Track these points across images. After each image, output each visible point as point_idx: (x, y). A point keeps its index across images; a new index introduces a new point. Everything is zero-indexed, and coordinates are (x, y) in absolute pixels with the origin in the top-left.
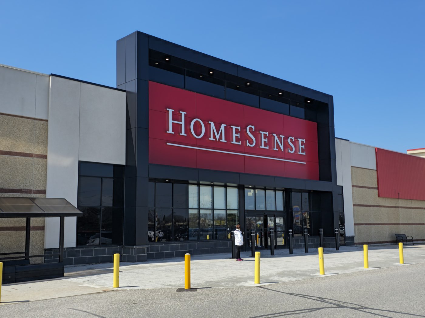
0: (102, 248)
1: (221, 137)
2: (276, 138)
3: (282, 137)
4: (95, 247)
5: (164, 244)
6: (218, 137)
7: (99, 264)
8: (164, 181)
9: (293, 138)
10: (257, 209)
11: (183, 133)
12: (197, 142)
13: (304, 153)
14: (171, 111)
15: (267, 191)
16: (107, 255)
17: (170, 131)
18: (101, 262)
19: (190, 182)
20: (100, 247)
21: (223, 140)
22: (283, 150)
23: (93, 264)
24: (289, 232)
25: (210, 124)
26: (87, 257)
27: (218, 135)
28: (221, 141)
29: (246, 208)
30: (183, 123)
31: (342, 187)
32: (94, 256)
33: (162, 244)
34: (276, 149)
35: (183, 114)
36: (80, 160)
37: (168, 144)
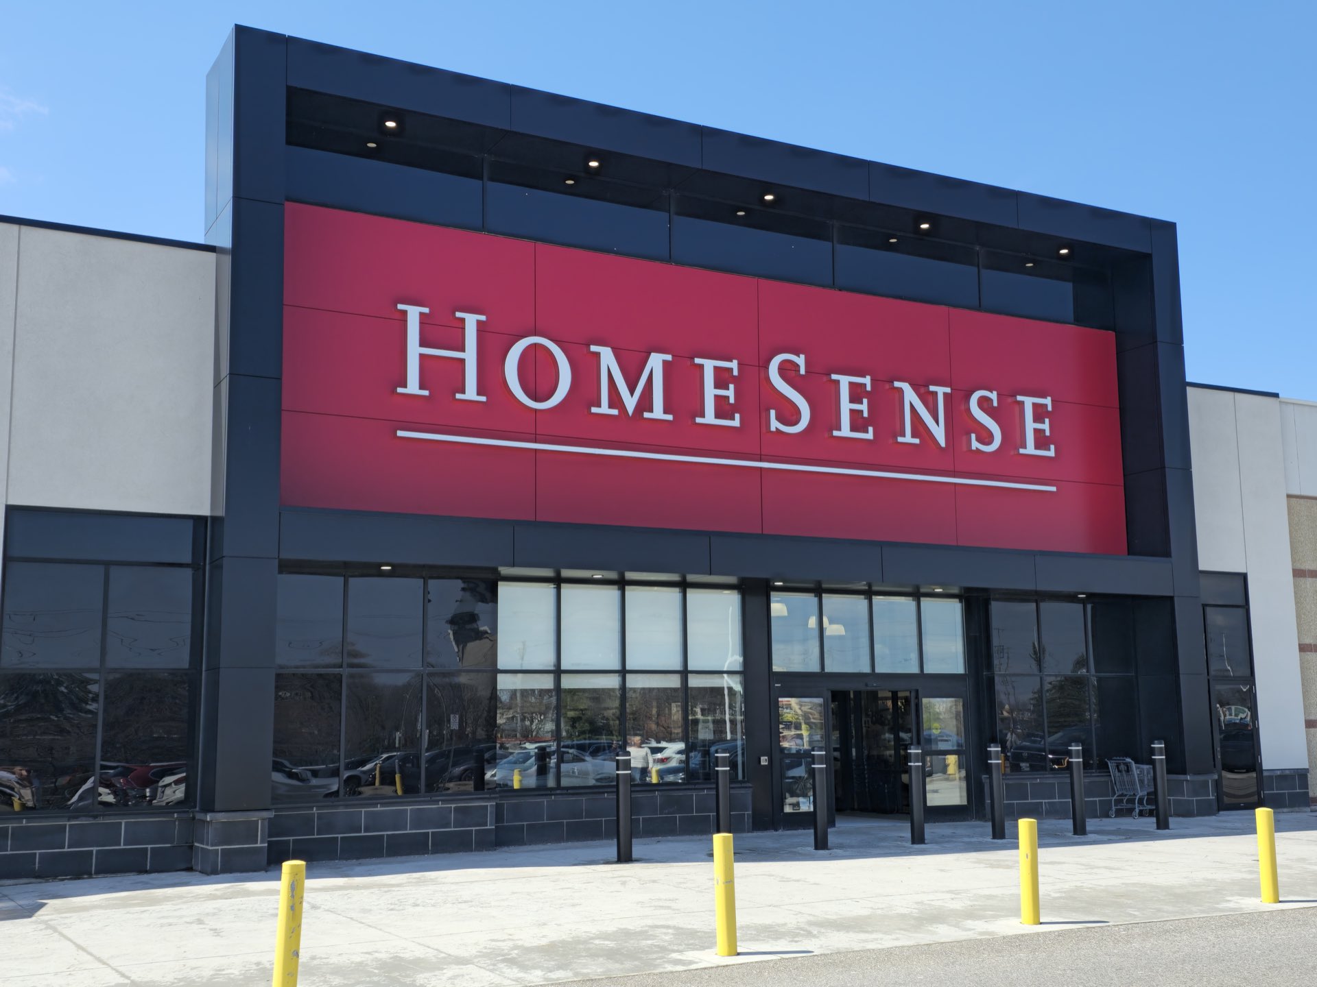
0: (101, 821)
1: (645, 403)
2: (910, 396)
3: (941, 391)
4: (69, 820)
5: (383, 805)
6: (630, 403)
7: (90, 876)
8: (372, 570)
9: (995, 393)
10: (827, 670)
11: (471, 392)
12: (536, 426)
13: (1049, 450)
14: (414, 314)
15: (877, 600)
16: (124, 845)
17: (413, 386)
18: (97, 873)
19: (504, 571)
20: (95, 817)
21: (658, 412)
22: (943, 444)
23: (63, 880)
24: (988, 755)
25: (597, 355)
26: (38, 852)
27: (632, 392)
28: (647, 415)
29: (776, 668)
30: (470, 355)
31: (1244, 577)
32: (66, 850)
33: (375, 805)
34: (908, 438)
35: (471, 321)
36: (10, 503)
37: (400, 433)
